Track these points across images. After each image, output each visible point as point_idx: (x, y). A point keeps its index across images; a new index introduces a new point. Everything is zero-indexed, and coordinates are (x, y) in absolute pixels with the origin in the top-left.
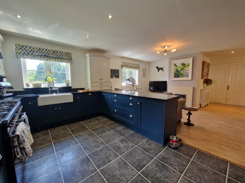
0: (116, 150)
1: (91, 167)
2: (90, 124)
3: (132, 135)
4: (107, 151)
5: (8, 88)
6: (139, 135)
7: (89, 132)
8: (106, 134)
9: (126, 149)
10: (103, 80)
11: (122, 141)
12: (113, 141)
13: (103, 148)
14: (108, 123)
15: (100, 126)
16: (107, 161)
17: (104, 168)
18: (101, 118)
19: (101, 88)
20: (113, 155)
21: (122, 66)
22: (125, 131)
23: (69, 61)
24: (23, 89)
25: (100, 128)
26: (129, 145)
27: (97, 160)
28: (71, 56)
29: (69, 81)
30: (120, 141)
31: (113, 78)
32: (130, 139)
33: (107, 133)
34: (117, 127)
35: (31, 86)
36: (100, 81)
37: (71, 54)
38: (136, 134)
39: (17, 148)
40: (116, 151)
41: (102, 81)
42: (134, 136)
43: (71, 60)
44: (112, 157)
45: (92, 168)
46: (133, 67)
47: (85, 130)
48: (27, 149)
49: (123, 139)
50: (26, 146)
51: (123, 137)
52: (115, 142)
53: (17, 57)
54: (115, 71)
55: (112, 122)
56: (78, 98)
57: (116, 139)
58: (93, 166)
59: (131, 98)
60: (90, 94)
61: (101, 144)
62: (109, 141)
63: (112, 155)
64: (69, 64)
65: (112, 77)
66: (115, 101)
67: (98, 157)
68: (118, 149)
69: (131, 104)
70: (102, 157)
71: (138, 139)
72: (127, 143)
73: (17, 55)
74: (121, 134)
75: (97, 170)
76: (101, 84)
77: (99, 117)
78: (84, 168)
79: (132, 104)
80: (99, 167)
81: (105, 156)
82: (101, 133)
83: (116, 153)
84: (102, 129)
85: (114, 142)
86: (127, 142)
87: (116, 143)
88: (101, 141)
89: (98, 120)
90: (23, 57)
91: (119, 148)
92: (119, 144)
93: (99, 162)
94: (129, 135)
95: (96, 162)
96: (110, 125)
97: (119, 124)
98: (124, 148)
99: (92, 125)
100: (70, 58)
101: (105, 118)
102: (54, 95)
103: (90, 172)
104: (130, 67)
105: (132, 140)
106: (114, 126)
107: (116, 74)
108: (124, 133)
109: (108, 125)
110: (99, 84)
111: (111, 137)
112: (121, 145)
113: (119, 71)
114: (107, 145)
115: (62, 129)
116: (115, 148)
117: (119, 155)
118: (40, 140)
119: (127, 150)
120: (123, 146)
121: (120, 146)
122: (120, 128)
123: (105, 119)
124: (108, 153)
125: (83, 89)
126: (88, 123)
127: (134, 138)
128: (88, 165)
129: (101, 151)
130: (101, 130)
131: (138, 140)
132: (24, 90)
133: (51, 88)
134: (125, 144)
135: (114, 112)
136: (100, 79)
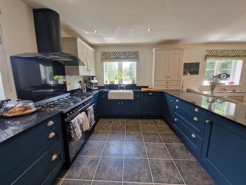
0: (154, 171)
1: (120, 173)
2: (145, 125)
3: (189, 164)
4: (143, 166)
5: (95, 84)
6: (202, 169)
7: (139, 133)
8: (154, 144)
9: (168, 179)
10: (171, 78)
11: (168, 164)
12: (158, 157)
13: (142, 159)
14: (165, 132)
15: (153, 132)
16: (136, 178)
17: (129, 183)
18: (161, 122)
19: (167, 88)
20: (146, 176)
21: (206, 57)
22: (182, 152)
23: (136, 60)
24: (104, 84)
25: (152, 134)
26: (176, 176)
27: (128, 169)
28: (138, 54)
29: (134, 79)
30: (166, 163)
31: (187, 74)
32: (182, 168)
33: (156, 144)
34: (172, 142)
35: (108, 83)
36: (166, 79)
37: (138, 52)
38: (197, 165)
39: (72, 131)
40: (153, 173)
41: (169, 79)
42: (191, 168)
43: (137, 58)
44: (144, 177)
45: (119, 175)
46: (230, 56)
47: (137, 131)
48: (76, 133)
49: (171, 163)
50: (77, 131)
51: (173, 158)
52: (159, 160)
53: (102, 62)
54: (192, 66)
55: (170, 132)
56: (138, 96)
57: (162, 157)
58: (122, 174)
59: (196, 110)
60: (150, 94)
61: (142, 155)
62: (153, 155)
63: (146, 174)
64: (136, 62)
65: (185, 73)
66: (177, 107)
67: (132, 167)
68: (157, 171)
69: (195, 119)
70: (135, 170)
71: (197, 176)
72: (173, 172)
73: (102, 60)
74: (173, 153)
75: (122, 181)
76: (167, 83)
77: (159, 121)
78: (114, 169)
79: (198, 119)
80: (125, 178)
81: (138, 170)
82: (150, 141)
83: (152, 175)
84: (154, 137)
85: (157, 160)
86: (175, 170)
87: (159, 162)
88: (144, 150)
89: (156, 123)
90: (105, 61)
91: (160, 172)
92: (161, 166)
93: (128, 174)
94: (185, 161)
95: (127, 171)
96: (167, 135)
97: (178, 138)
98: (165, 175)
99: (147, 127)
100: (136, 57)
101: (165, 123)
102: (121, 91)
103: (115, 178)
104: (223, 56)
105: (184, 171)
106: (171, 138)
107: (193, 69)
108: (178, 155)
109: (163, 134)
110: (164, 83)
111: (157, 150)
112: (164, 169)
113: (199, 65)
114: (148, 158)
115: (122, 122)
116: (154, 168)
117: (154, 181)
118: (105, 126)
119: (167, 182)
120: (166, 173)
121: (161, 169)
122: (177, 145)
123: (164, 125)
124: (143, 169)
125: (147, 87)
126: (144, 124)
127: (190, 170)
128: (118, 169)
129: (138, 162)
130: (151, 137)
131: (195, 177)
132: (104, 86)
133: (120, 85)
134: (170, 171)
135: (174, 120)
136: (166, 77)
